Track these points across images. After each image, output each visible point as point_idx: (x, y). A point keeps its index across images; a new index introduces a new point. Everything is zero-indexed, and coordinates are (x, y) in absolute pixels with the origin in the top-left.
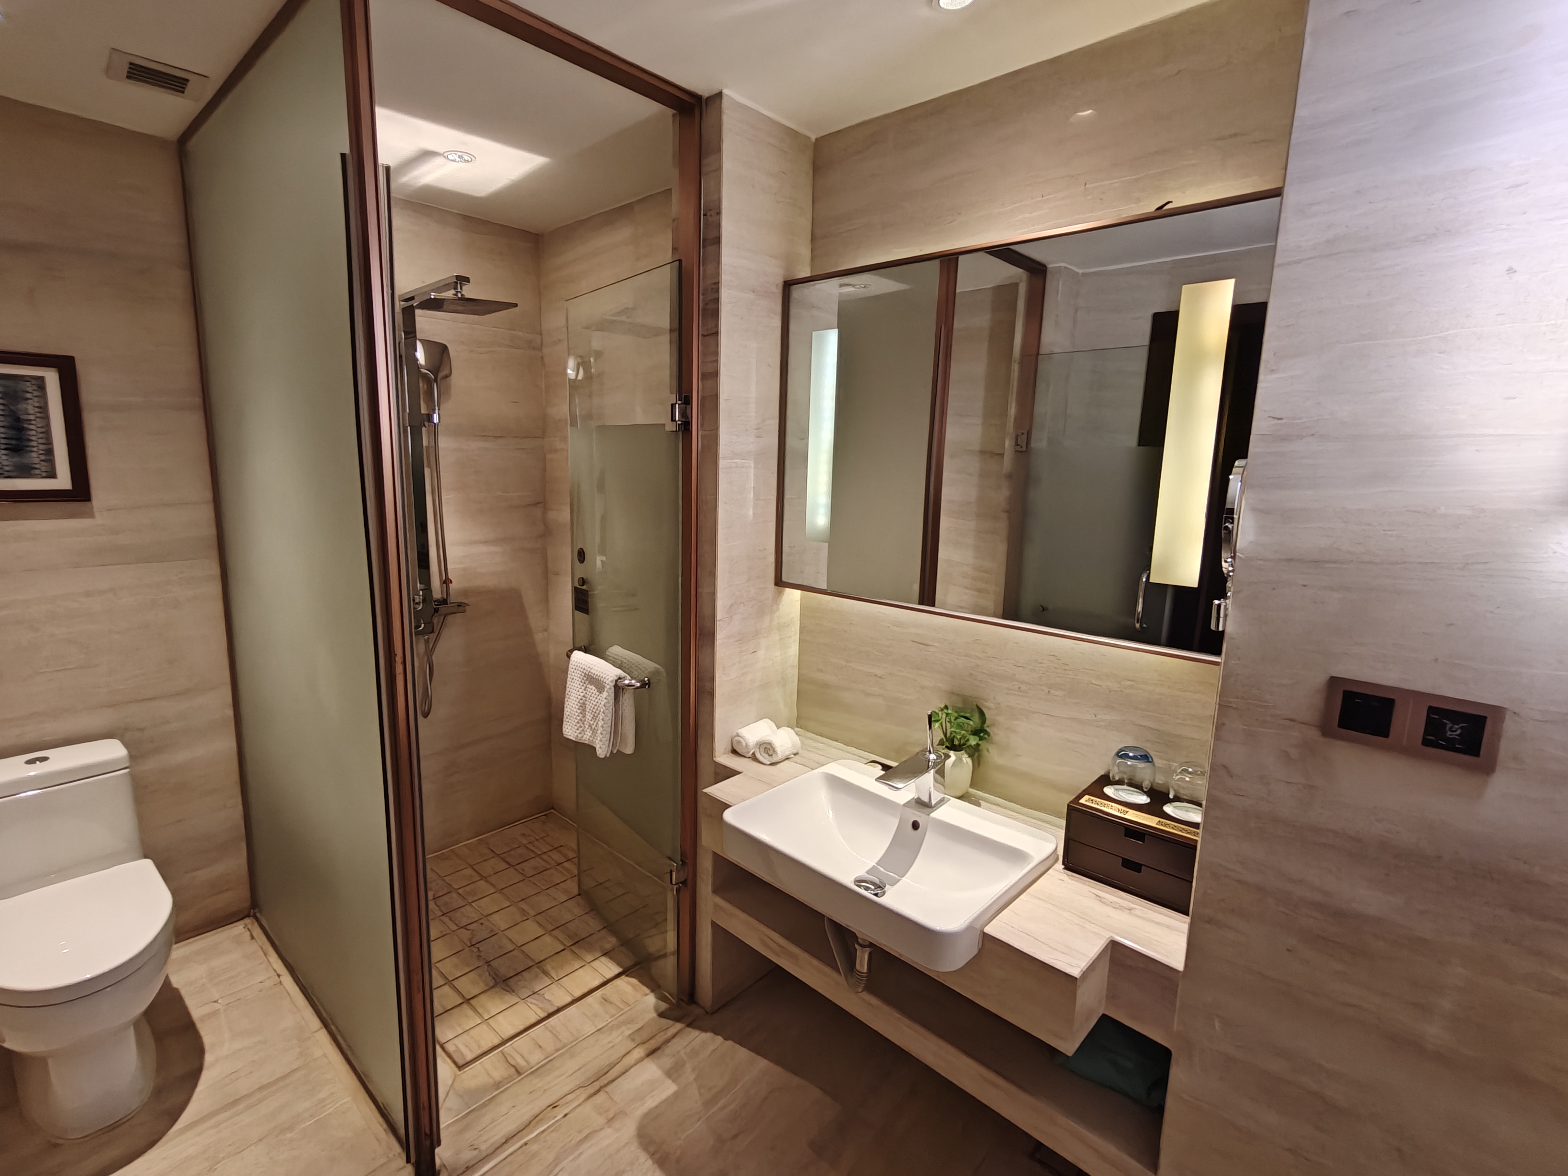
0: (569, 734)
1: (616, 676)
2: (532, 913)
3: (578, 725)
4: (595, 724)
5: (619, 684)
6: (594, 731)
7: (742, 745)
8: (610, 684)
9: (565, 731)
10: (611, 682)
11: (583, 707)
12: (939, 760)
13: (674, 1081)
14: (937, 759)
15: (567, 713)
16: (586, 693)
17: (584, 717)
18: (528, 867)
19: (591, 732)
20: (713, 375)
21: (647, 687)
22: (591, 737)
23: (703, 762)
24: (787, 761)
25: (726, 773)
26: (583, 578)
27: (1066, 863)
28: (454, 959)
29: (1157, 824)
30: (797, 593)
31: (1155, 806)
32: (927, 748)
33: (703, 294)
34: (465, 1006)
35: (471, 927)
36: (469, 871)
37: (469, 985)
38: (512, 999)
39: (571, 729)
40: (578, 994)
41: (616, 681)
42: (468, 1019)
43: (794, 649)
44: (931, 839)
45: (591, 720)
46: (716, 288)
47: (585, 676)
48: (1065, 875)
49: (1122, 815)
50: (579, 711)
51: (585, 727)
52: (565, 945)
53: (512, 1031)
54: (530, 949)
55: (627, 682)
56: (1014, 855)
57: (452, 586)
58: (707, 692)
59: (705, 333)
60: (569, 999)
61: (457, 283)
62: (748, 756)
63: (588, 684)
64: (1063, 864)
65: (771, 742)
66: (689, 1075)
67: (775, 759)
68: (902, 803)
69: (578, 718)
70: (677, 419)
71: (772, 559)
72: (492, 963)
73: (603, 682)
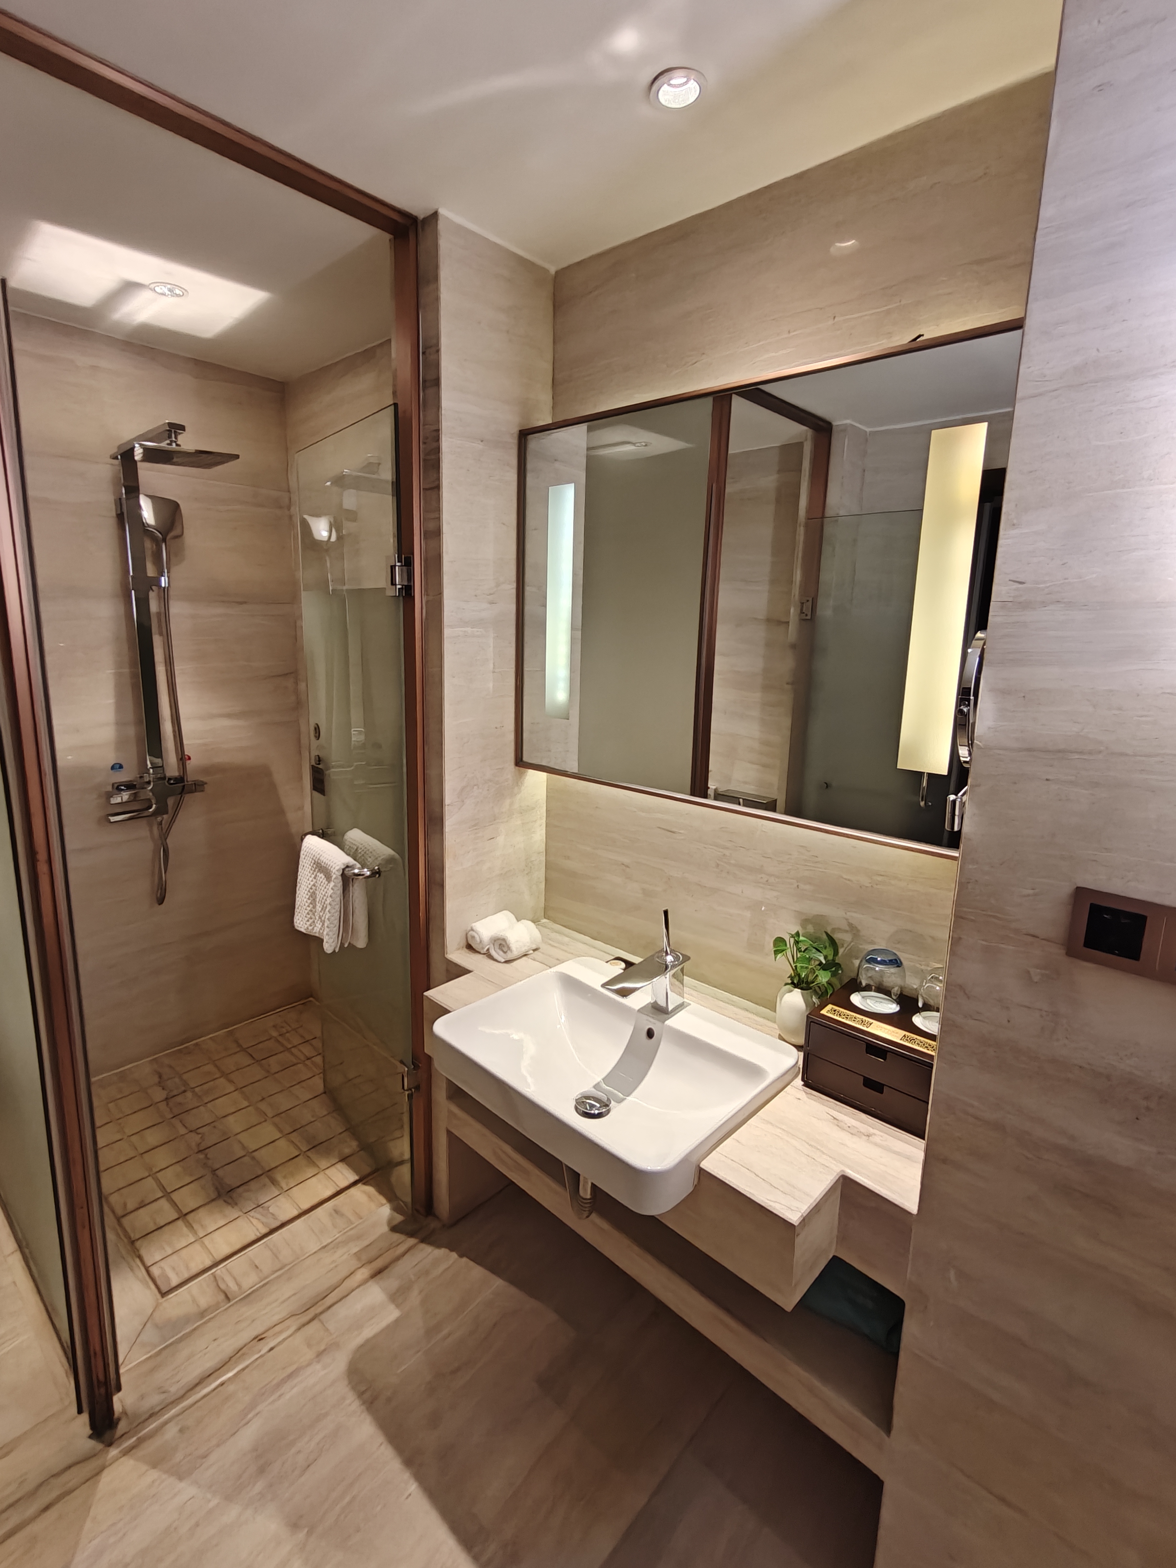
0: (300, 926)
1: (344, 864)
2: (270, 1115)
3: (309, 916)
4: (324, 915)
5: (346, 872)
6: (323, 924)
7: (477, 941)
8: (337, 873)
9: (296, 922)
10: (337, 871)
11: (313, 896)
12: (677, 963)
13: (398, 1306)
14: (675, 961)
15: (298, 903)
16: (316, 882)
17: (314, 907)
18: (274, 1063)
19: (321, 924)
20: (434, 534)
21: (377, 876)
22: (321, 929)
23: (435, 958)
24: (524, 958)
25: (457, 971)
26: (318, 756)
27: (805, 1079)
28: (178, 1168)
29: (901, 1040)
30: (543, 776)
31: (902, 1020)
32: (664, 948)
33: (424, 443)
34: (180, 1223)
35: (199, 1131)
36: (210, 1068)
37: (188, 1198)
38: (233, 1213)
39: (302, 921)
40: (306, 1206)
41: (344, 870)
42: (181, 1236)
43: (539, 835)
44: (665, 1049)
45: (321, 912)
46: (436, 436)
47: (314, 864)
48: (804, 1093)
49: (865, 1028)
50: (309, 901)
51: (316, 919)
52: (301, 1150)
53: (227, 1251)
54: (262, 1155)
55: (356, 871)
56: (750, 1070)
57: (190, 765)
58: (436, 883)
59: (427, 486)
60: (295, 1213)
61: (171, 431)
62: (482, 952)
63: (318, 872)
64: (803, 1080)
65: (505, 938)
66: (415, 1298)
67: (509, 956)
68: (637, 1008)
69: (309, 910)
70: (397, 583)
71: (511, 737)
72: (217, 1172)
73: (331, 870)
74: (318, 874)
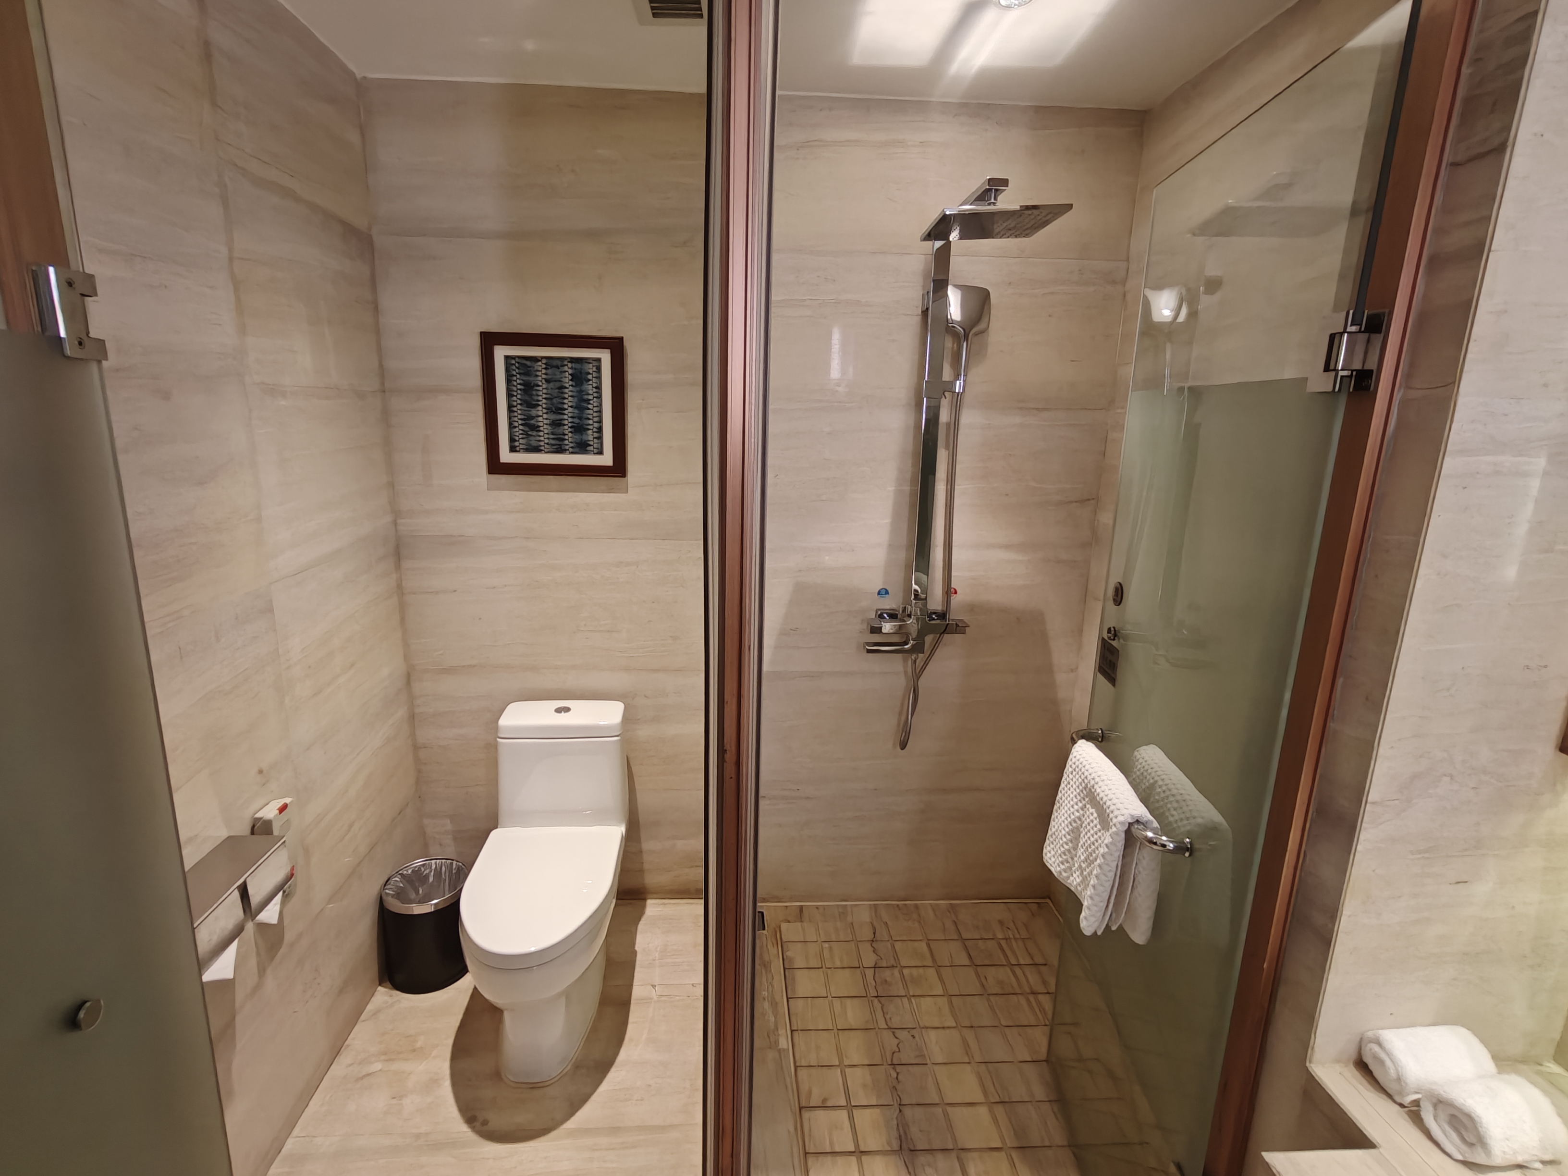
0: (1050, 862)
1: (1132, 816)
2: (977, 1056)
3: (1065, 857)
4: (1088, 870)
5: (1133, 830)
6: (1085, 880)
7: (1388, 1073)
8: (1118, 826)
9: (1046, 854)
10: (1120, 817)
11: (1075, 833)
15: (1053, 830)
16: (1084, 816)
17: (1075, 848)
18: (991, 978)
19: (1081, 878)
21: (1187, 854)
22: (1079, 885)
25: (1338, 1127)
26: (1114, 628)
28: (868, 1074)
34: (853, 1160)
35: (899, 1033)
37: (869, 1128)
39: (1054, 856)
41: (1130, 824)
45: (1083, 862)
47: (1085, 788)
50: (1068, 837)
51: (1074, 865)
52: (1005, 1142)
54: (958, 1118)
55: (1150, 834)
58: (1314, 933)
59: (1459, 158)
61: (992, 189)
62: (1398, 1100)
63: (1088, 803)
65: (1473, 1115)
67: (1480, 1158)
69: (1066, 847)
70: (1340, 366)
72: (905, 1110)
73: (1111, 815)
74: (1088, 806)
